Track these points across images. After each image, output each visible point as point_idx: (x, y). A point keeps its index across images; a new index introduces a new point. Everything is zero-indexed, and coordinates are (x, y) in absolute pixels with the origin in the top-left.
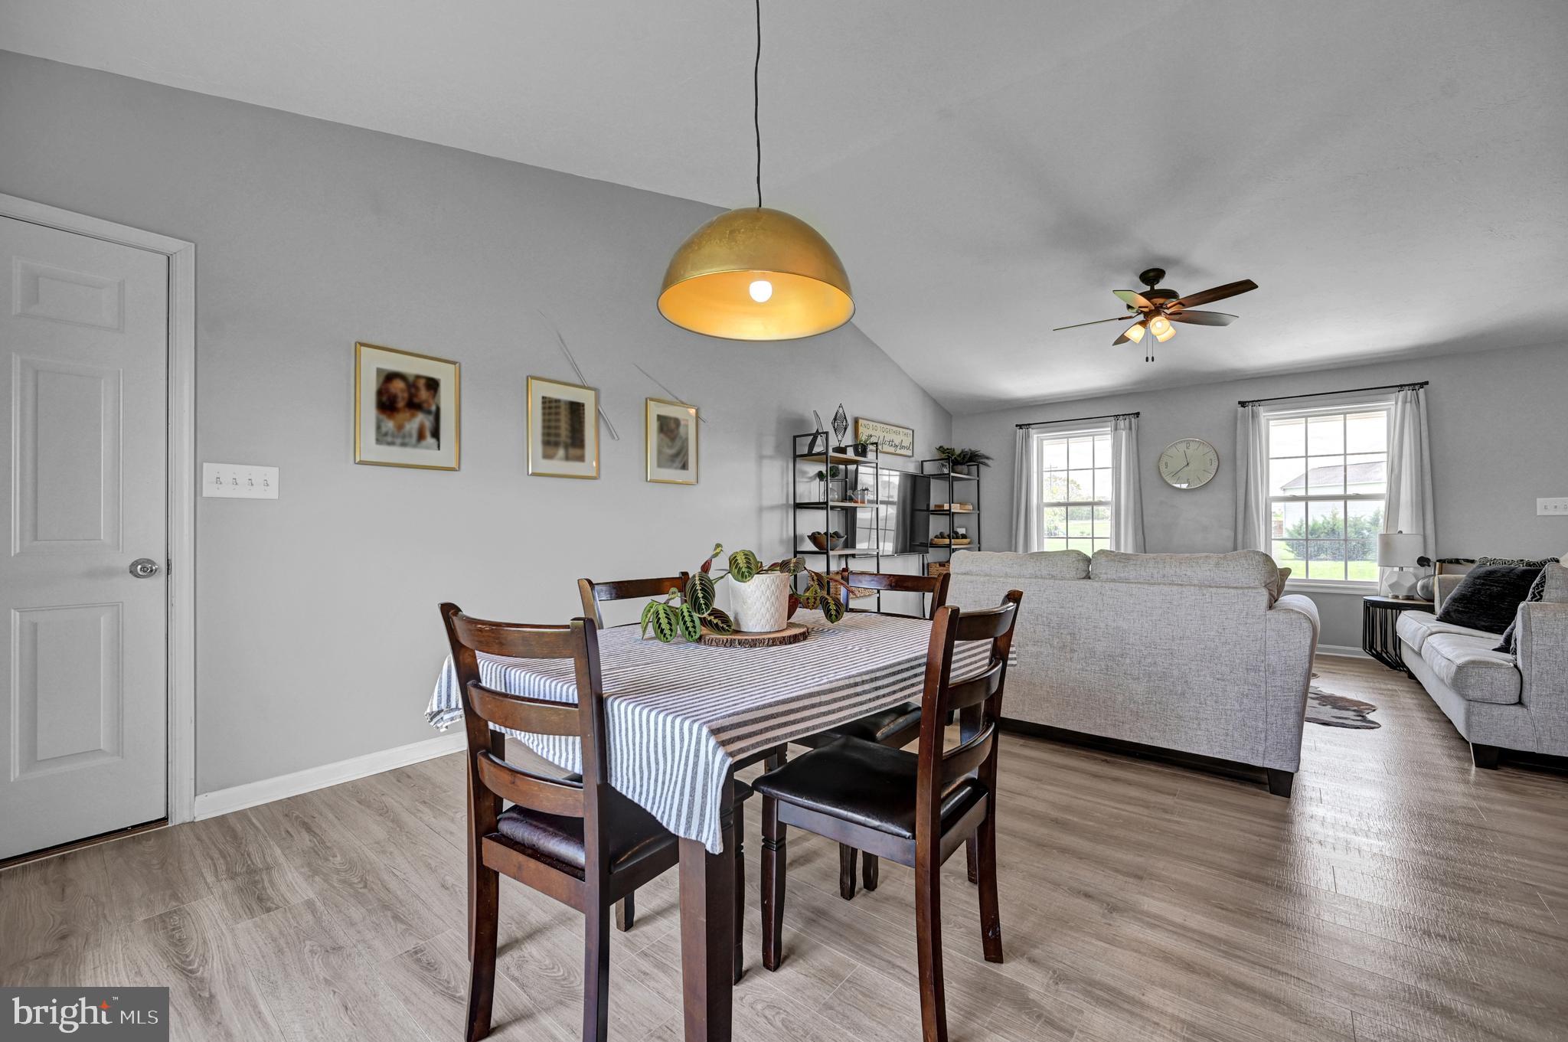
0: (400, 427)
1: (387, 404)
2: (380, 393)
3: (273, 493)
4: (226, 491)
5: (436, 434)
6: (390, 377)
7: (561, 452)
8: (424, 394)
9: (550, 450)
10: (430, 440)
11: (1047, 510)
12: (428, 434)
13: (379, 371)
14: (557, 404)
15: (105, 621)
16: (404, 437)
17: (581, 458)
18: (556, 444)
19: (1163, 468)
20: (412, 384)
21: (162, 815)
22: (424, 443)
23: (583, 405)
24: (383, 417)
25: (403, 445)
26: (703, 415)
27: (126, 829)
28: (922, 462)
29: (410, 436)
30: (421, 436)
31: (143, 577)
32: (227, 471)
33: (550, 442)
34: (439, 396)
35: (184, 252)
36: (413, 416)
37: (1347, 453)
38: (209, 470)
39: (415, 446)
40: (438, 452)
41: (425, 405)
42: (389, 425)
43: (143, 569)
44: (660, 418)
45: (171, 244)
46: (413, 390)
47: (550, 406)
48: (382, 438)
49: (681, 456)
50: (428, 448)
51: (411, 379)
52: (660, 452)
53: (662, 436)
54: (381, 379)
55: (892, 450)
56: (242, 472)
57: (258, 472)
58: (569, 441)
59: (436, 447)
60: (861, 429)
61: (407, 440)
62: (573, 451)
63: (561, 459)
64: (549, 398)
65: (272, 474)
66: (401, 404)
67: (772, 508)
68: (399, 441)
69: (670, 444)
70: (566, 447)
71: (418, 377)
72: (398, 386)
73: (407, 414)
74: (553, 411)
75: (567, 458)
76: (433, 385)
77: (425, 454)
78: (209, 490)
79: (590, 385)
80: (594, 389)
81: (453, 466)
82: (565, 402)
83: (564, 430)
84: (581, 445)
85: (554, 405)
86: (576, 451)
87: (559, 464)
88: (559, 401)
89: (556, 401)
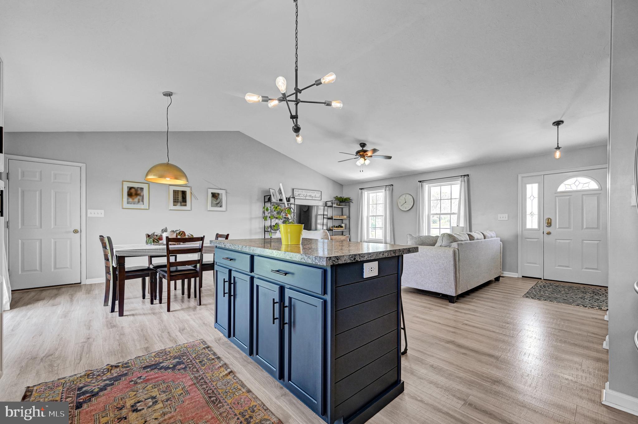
0: (133, 200)
1: (130, 195)
2: (128, 192)
3: (103, 216)
4: (93, 215)
5: (143, 201)
6: (131, 188)
7: (179, 204)
8: (139, 192)
9: (175, 204)
10: (141, 203)
11: (370, 218)
12: (141, 201)
13: (128, 187)
14: (178, 192)
15: (68, 242)
16: (134, 202)
17: (186, 205)
18: (178, 202)
19: (399, 203)
20: (136, 190)
21: (80, 282)
22: (139, 203)
23: (186, 191)
24: (129, 198)
25: (134, 204)
26: (228, 191)
27: (73, 284)
28: (326, 202)
29: (136, 202)
30: (139, 202)
31: (75, 233)
32: (93, 211)
33: (175, 201)
34: (143, 192)
35: (83, 166)
36: (137, 197)
37: (452, 198)
38: (89, 211)
39: (137, 204)
41: (140, 194)
42: (130, 200)
43: (76, 231)
44: (212, 193)
45: (80, 165)
47: (175, 192)
48: (129, 202)
49: (220, 204)
51: (136, 188)
52: (212, 203)
53: (213, 198)
54: (129, 189)
55: (311, 198)
56: (96, 211)
57: (99, 211)
58: (181, 201)
60: (295, 193)
62: (183, 204)
63: (179, 206)
65: (103, 211)
66: (133, 194)
67: (256, 218)
69: (216, 200)
70: (181, 203)
71: (138, 188)
72: (133, 190)
73: (135, 197)
74: (177, 193)
75: (181, 205)
76: (142, 189)
77: (140, 206)
78: (89, 215)
79: (188, 186)
80: (190, 187)
81: (148, 208)
82: (180, 191)
83: (180, 198)
84: (185, 202)
85: (177, 192)
86: (184, 204)
87: (178, 207)
88: (179, 191)
89: (177, 191)
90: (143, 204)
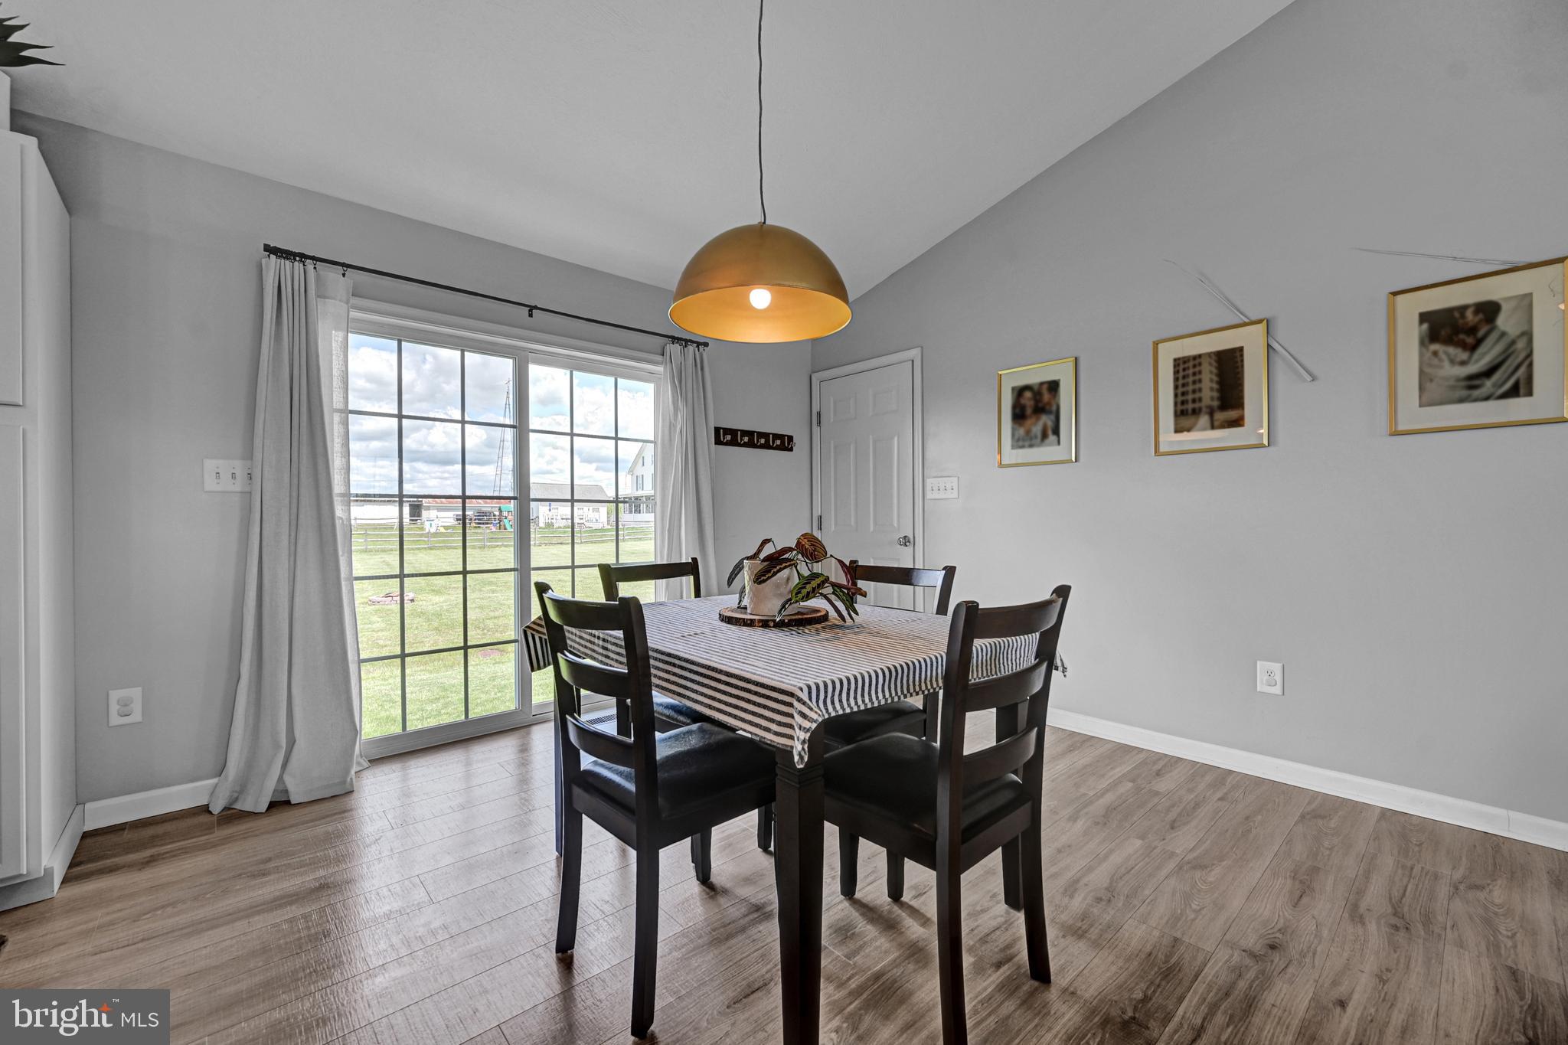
0: (1028, 432)
1: (1019, 415)
2: (1014, 407)
3: (955, 494)
4: (935, 494)
5: (1056, 431)
6: (1021, 391)
7: (1204, 420)
8: (1047, 397)
9: (1185, 422)
10: (1052, 438)
12: (1050, 432)
14: (1198, 361)
16: (1031, 439)
17: (1238, 422)
18: (1196, 412)
20: (1037, 391)
22: (1047, 441)
23: (1242, 350)
24: (1016, 426)
25: (1031, 446)
29: (1036, 437)
30: (1044, 436)
32: (935, 482)
33: (1186, 413)
34: (1059, 396)
35: (917, 354)
36: (1038, 419)
38: (929, 482)
39: (1040, 445)
40: (1058, 447)
41: (1047, 407)
42: (1021, 431)
43: (905, 541)
44: (1429, 317)
45: (913, 353)
46: (1038, 397)
47: (1181, 366)
48: (1018, 443)
50: (1050, 445)
51: (1036, 388)
52: (1429, 379)
53: (1437, 348)
54: (1015, 395)
56: (942, 482)
57: (948, 482)
58: (1216, 403)
59: (1057, 443)
61: (1033, 442)
62: (1220, 416)
63: (1205, 429)
64: (1184, 358)
65: (954, 481)
66: (1029, 411)
68: (1027, 444)
69: (1462, 355)
70: (1211, 414)
71: (1042, 384)
72: (1027, 396)
73: (1034, 419)
74: (1192, 372)
75: (1217, 426)
77: (1047, 451)
78: (929, 495)
79: (1254, 318)
80: (1260, 322)
81: (1074, 459)
82: (1209, 355)
83: (1208, 389)
84: (1239, 404)
85: (1191, 364)
86: (1232, 414)
87: (1202, 436)
88: (1200, 356)
89: (1195, 358)
90: (1059, 443)
